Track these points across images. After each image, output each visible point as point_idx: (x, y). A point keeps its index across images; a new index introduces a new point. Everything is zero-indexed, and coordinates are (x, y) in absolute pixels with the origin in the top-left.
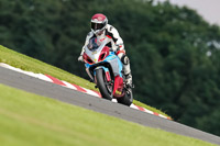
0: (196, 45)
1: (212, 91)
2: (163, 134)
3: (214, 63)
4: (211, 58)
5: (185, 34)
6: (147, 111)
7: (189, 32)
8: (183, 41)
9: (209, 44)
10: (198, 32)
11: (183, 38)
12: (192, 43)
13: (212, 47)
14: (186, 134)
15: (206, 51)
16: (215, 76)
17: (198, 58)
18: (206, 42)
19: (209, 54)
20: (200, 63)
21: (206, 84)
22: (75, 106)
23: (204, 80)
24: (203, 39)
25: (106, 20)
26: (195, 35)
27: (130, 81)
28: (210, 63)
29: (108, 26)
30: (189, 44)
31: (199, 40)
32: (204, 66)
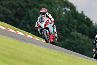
0: (58, 9)
1: (65, 30)
2: (44, 49)
3: (66, 17)
4: (64, 15)
5: (53, 4)
6: (36, 39)
7: (55, 4)
8: (52, 8)
9: (64, 9)
10: (59, 3)
11: (52, 6)
12: (56, 8)
13: (65, 10)
14: (54, 49)
15: (62, 12)
16: (66, 23)
17: (59, 15)
18: (62, 8)
19: (64, 13)
20: (60, 17)
21: (62, 26)
22: (5, 37)
23: (62, 25)
24: (61, 6)
25: (46, 11)
26: (57, 5)
27: (56, 35)
28: (64, 17)
29: (47, 13)
30: (55, 9)
31: (59, 7)
32: (61, 19)
